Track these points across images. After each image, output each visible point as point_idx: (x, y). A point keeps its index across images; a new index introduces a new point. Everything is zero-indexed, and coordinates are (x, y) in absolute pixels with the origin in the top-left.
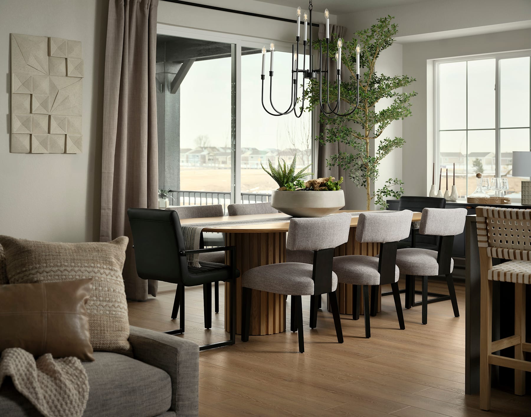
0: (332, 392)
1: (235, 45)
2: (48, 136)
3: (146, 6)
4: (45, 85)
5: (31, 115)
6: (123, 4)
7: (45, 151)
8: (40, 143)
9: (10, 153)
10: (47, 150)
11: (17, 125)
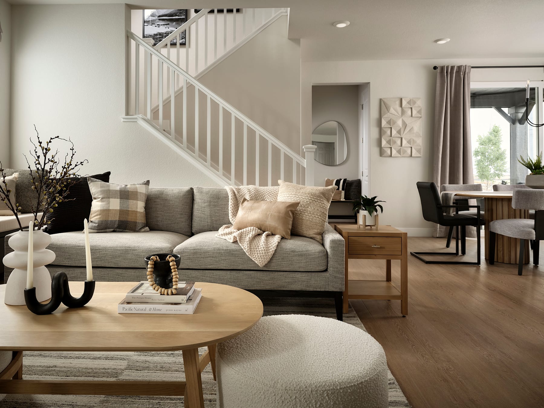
0: (514, 301)
1: (538, 88)
2: (401, 148)
3: (462, 73)
4: (400, 123)
5: (391, 138)
6: (446, 74)
7: (400, 156)
8: (397, 152)
9: (381, 157)
10: (401, 155)
11: (384, 143)
